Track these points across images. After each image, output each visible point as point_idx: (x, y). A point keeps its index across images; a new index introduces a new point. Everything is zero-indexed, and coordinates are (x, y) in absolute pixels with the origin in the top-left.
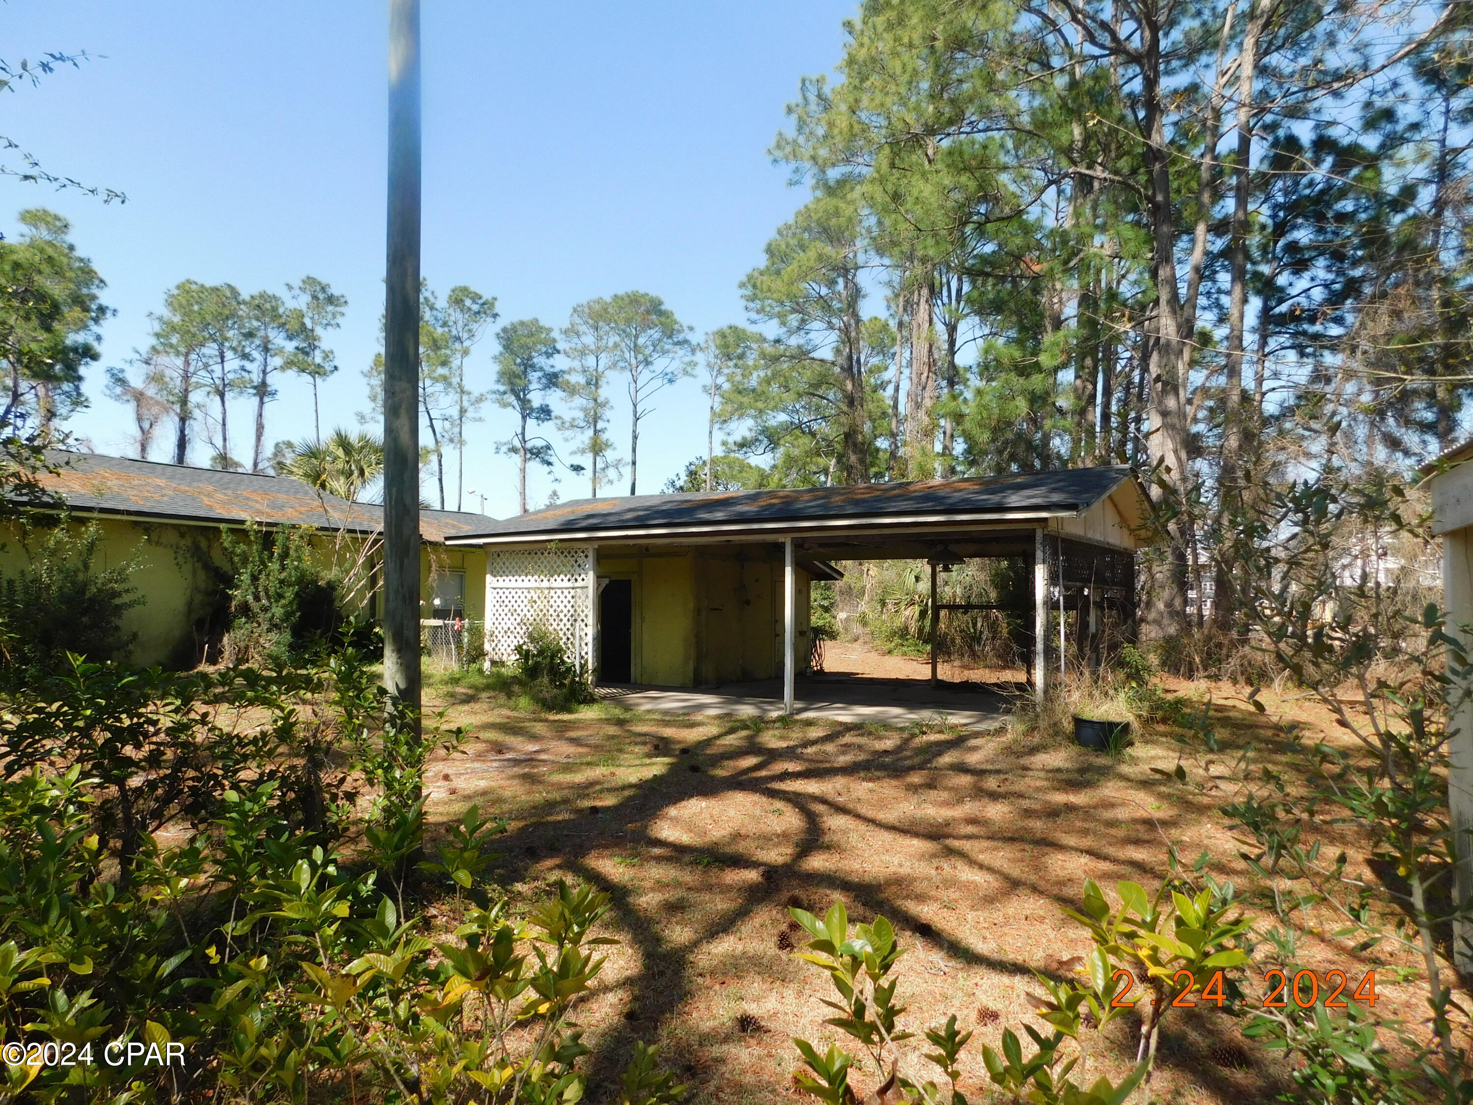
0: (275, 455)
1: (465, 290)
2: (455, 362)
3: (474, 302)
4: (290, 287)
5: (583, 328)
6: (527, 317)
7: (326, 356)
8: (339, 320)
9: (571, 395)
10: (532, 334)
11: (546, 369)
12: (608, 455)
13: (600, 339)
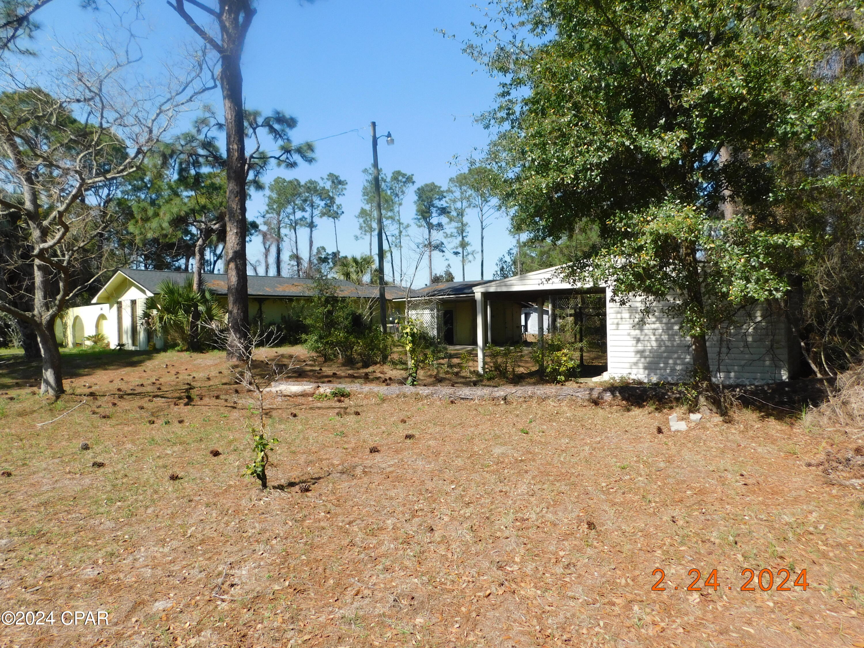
0: (317, 253)
1: (399, 173)
2: (396, 210)
3: (403, 177)
4: (322, 179)
5: (454, 189)
6: (429, 182)
7: (339, 207)
8: (344, 192)
9: (451, 220)
10: (432, 190)
11: (439, 206)
12: (469, 249)
13: (462, 193)
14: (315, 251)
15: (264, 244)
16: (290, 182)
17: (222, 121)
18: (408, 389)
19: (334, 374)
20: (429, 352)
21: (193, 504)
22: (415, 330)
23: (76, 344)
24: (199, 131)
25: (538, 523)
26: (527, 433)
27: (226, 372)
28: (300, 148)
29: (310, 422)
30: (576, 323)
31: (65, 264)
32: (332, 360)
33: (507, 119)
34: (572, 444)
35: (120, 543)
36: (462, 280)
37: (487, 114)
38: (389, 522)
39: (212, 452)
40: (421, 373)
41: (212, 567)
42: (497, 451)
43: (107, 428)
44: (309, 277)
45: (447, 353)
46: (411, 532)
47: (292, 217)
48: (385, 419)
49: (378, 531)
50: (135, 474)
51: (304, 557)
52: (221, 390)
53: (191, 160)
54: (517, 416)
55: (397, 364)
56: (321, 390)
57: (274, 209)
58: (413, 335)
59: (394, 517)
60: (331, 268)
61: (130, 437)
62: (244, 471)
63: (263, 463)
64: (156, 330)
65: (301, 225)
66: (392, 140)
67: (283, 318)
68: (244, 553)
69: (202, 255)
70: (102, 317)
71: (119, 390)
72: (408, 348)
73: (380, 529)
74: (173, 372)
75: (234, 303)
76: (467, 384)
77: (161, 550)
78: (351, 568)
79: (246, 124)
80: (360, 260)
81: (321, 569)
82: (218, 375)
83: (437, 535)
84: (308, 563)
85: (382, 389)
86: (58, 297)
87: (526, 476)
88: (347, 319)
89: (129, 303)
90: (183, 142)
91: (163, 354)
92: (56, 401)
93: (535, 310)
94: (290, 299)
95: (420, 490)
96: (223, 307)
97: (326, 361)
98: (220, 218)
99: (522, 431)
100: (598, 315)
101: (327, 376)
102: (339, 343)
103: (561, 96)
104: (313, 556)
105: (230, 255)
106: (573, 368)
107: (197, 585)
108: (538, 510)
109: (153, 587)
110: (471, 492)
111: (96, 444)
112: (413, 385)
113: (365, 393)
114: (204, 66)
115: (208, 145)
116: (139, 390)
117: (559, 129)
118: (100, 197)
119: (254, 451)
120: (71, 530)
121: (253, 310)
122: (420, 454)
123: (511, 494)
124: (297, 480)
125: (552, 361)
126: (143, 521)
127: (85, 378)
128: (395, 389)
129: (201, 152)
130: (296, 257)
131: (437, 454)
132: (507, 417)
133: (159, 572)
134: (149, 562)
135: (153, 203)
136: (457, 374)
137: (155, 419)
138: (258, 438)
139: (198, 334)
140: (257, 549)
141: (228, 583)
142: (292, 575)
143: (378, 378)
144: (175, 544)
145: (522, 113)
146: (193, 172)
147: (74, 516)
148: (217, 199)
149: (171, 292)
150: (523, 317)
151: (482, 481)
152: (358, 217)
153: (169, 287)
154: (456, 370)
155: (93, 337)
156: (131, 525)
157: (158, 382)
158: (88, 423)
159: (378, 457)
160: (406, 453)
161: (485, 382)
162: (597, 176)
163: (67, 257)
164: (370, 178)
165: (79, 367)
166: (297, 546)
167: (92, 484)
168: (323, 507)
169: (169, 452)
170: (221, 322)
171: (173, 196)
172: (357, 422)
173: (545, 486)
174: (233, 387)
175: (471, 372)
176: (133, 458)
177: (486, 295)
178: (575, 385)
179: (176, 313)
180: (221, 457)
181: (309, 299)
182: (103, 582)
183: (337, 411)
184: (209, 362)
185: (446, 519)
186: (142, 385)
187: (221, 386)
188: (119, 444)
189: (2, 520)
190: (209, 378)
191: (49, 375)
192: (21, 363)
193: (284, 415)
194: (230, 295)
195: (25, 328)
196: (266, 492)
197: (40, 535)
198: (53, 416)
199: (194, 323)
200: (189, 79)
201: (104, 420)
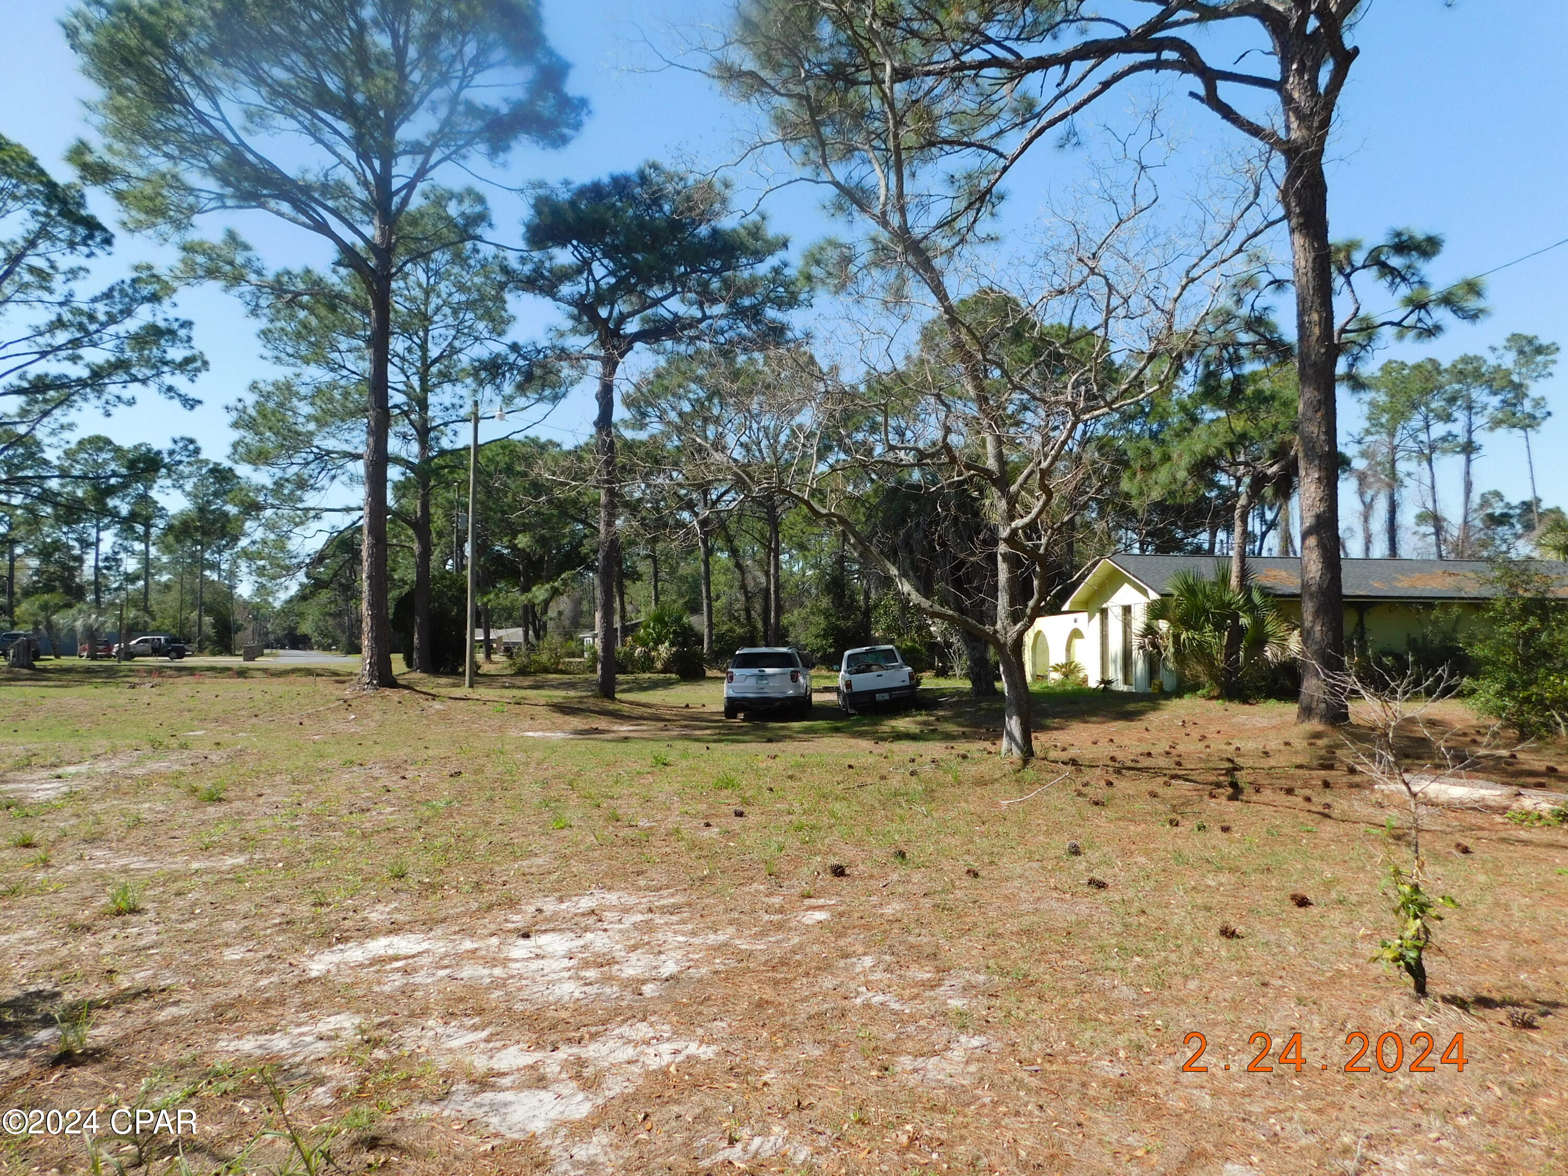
0: (1482, 506)
4: (1496, 348)
7: (1537, 403)
8: (1552, 369)
15: (1362, 494)
16: (1418, 367)
17: (1286, 273)
19: (1551, 769)
21: (1271, 993)
23: (1038, 677)
24: (1239, 301)
27: (1300, 744)
28: (1450, 293)
29: (1507, 871)
31: (1042, 551)
32: (1543, 738)
35: (1150, 1030)
39: (1293, 898)
41: (1329, 1130)
43: (1102, 822)
44: (1463, 555)
47: (1423, 437)
50: (1157, 912)
52: (1292, 778)
53: (1226, 355)
56: (1526, 802)
57: (1382, 425)
60: (1519, 537)
61: (1141, 845)
62: (1376, 950)
63: (1419, 943)
64: (1166, 657)
65: (1444, 451)
67: (1413, 640)
68: (1393, 1122)
69: (1244, 522)
70: (1076, 634)
71: (1113, 759)
74: (1196, 735)
75: (1317, 614)
77: (1225, 1065)
79: (1333, 269)
82: (1282, 747)
86: (1031, 603)
89: (1119, 611)
90: (1212, 327)
91: (1176, 702)
92: (1024, 767)
94: (1428, 603)
96: (1288, 620)
97: (1524, 738)
98: (1280, 453)
101: (1533, 773)
105: (1308, 522)
107: (1304, 1158)
109: (1218, 1130)
111: (1090, 847)
114: (1265, 182)
115: (1256, 323)
116: (1145, 762)
118: (1073, 439)
119: (1395, 913)
120: (1070, 985)
121: (1349, 623)
124: (1497, 996)
126: (1183, 1001)
127: (1056, 734)
129: (1244, 337)
130: (1436, 520)
133: (1227, 1104)
134: (1206, 1080)
135: (1155, 438)
137: (1179, 818)
138: (1407, 889)
139: (1239, 669)
140: (1425, 1124)
146: (1228, 375)
147: (1070, 963)
148: (1267, 419)
149: (1190, 590)
153: (1186, 582)
155: (1062, 667)
156: (1164, 1003)
157: (1174, 752)
158: (1073, 810)
163: (1044, 541)
165: (1046, 715)
167: (1091, 916)
169: (1212, 883)
170: (1284, 648)
171: (1189, 424)
174: (1315, 773)
176: (1152, 883)
179: (1199, 628)
180: (1313, 911)
182: (1132, 1093)
184: (1262, 722)
186: (1149, 754)
187: (1292, 771)
188: (1125, 853)
189: (972, 944)
190: (1266, 753)
191: (1014, 724)
192: (967, 703)
193: (1439, 846)
194: (1306, 598)
195: (974, 648)
196: (1425, 1005)
197: (1027, 983)
198: (1022, 791)
199: (1232, 648)
200: (1238, 212)
201: (1096, 808)
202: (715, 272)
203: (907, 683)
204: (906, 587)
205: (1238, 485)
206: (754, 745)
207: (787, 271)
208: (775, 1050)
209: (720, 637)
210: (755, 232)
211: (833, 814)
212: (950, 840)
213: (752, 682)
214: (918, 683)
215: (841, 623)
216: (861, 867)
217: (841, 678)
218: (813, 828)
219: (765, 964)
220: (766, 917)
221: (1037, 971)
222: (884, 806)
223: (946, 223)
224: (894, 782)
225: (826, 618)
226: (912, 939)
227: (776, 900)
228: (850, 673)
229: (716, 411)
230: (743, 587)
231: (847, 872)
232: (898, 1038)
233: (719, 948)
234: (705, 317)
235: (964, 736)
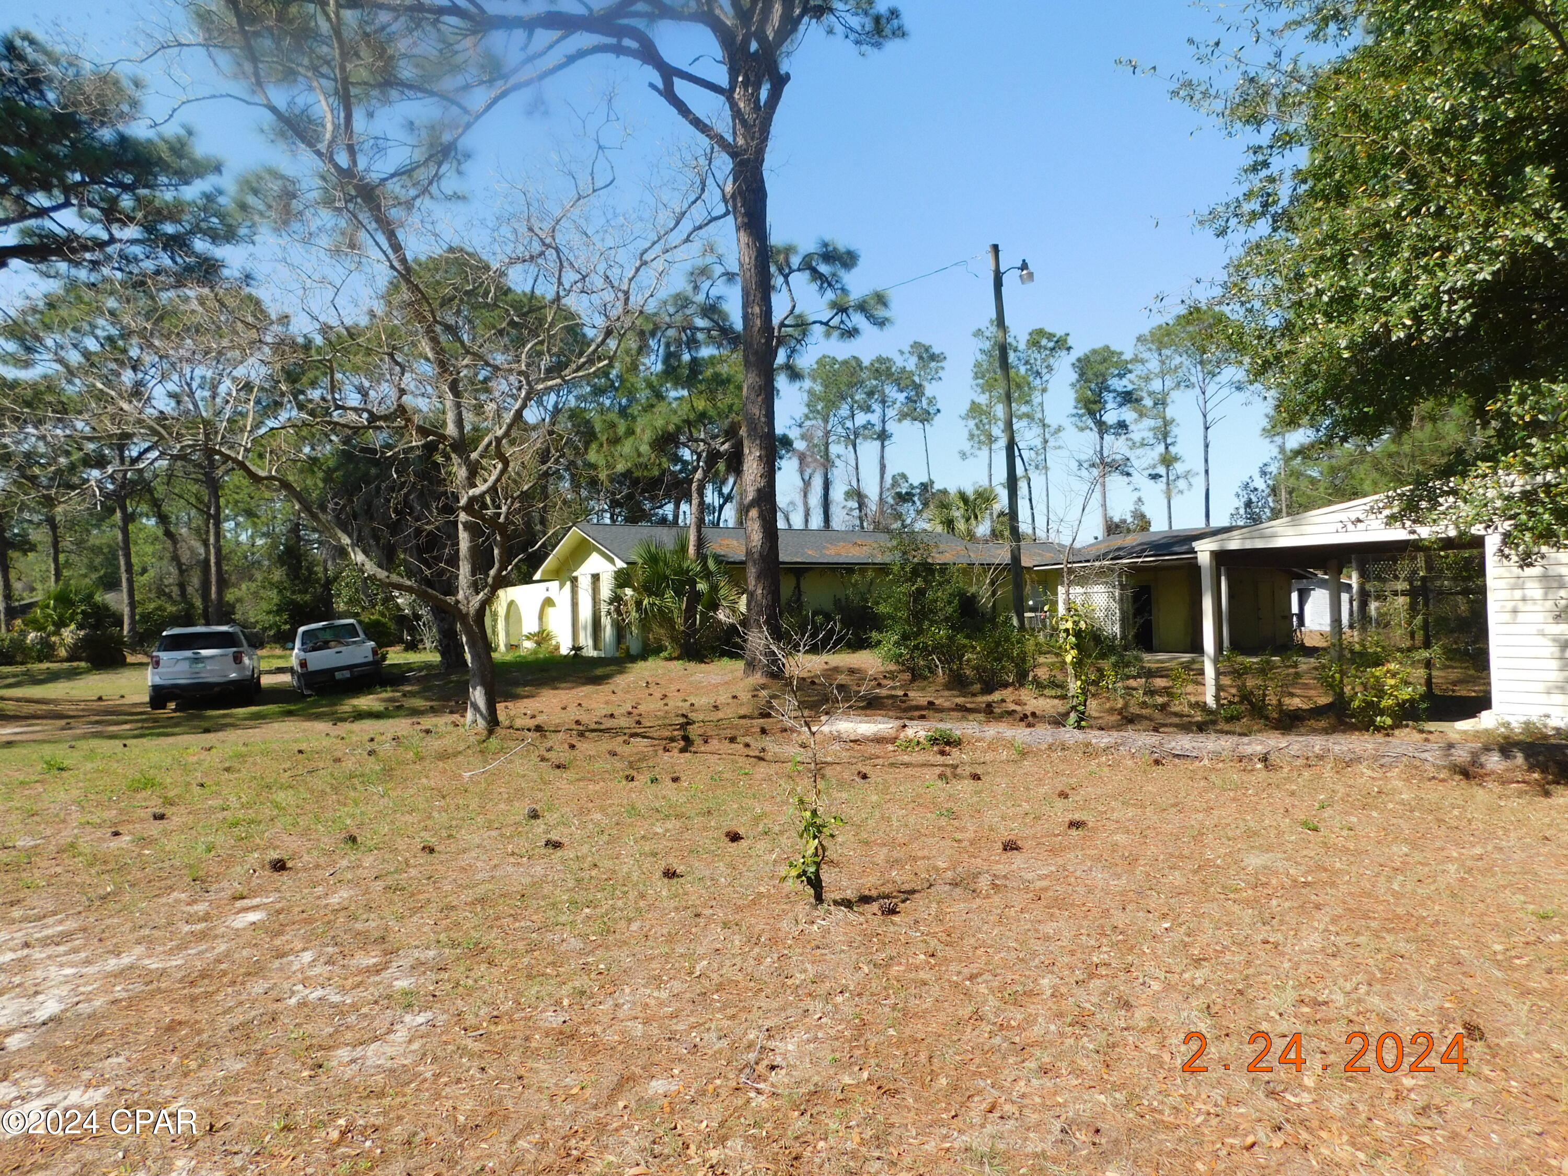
0: (893, 486)
1: (1041, 332)
2: (1037, 401)
3: (1050, 340)
4: (902, 353)
5: (1146, 355)
6: (1098, 345)
7: (931, 401)
8: (941, 374)
9: (1141, 415)
10: (1105, 360)
11: (1120, 389)
12: (1179, 467)
13: (1163, 363)
14: (888, 481)
15: (802, 473)
16: (845, 363)
17: (734, 268)
18: (1070, 734)
19: (931, 703)
20: (1106, 664)
21: (702, 921)
22: (1083, 625)
23: (511, 647)
24: (696, 288)
25: (1350, 1013)
26: (1316, 830)
27: (745, 696)
28: (865, 301)
29: (893, 789)
30: (1413, 609)
31: (502, 520)
32: (926, 678)
33: (1263, 214)
34: (1417, 856)
35: (593, 976)
36: (1166, 528)
37: (1220, 209)
38: (1045, 982)
39: (728, 834)
40: (1093, 706)
41: (739, 1031)
42: (1254, 861)
43: (563, 784)
44: (879, 527)
45: (1143, 668)
46: (1088, 1005)
47: (849, 424)
48: (1028, 789)
49: (1025, 998)
50: (608, 864)
51: (891, 1032)
52: (736, 727)
53: (685, 338)
54: (1293, 794)
55: (1044, 687)
56: (910, 732)
57: (818, 412)
58: (1078, 634)
59: (1053, 973)
60: (919, 512)
61: (598, 802)
62: (783, 870)
63: (818, 859)
64: (630, 623)
65: (865, 438)
66: (1031, 275)
67: (837, 602)
68: (789, 1013)
69: (701, 495)
70: (548, 602)
71: (578, 722)
72: (1069, 659)
73: (1029, 994)
74: (658, 695)
75: (758, 578)
76: (1186, 727)
77: (656, 994)
78: (977, 1061)
79: (773, 269)
80: (972, 497)
81: (923, 1057)
82: (730, 701)
83: (1140, 1016)
84: (899, 1044)
85: (1020, 734)
86: (492, 572)
87: (1318, 915)
88: (950, 603)
89: (589, 579)
90: (672, 310)
91: (641, 664)
92: (488, 737)
93: (1323, 584)
94: (849, 568)
95: (1102, 927)
96: (737, 585)
97: (914, 679)
98: (731, 433)
99: (1305, 824)
100: (1465, 592)
101: (918, 708)
102: (937, 648)
103: (1379, 158)
104: (908, 1032)
105: (751, 496)
106: (1412, 701)
107: (716, 1060)
108: (1348, 986)
109: (647, 1053)
110: (1203, 939)
111: (549, 810)
112: (1079, 727)
113: (988, 739)
114: (710, 181)
115: (711, 310)
116: (608, 723)
117: (1376, 224)
118: (546, 409)
119: (801, 836)
120: (521, 946)
121: (787, 588)
122: (1099, 859)
123: (1288, 949)
124: (874, 893)
125: (1365, 686)
126: (625, 943)
127: (526, 702)
128: (1043, 734)
129: (700, 322)
130: (857, 495)
131: (1133, 861)
132: (1270, 796)
133: (654, 1030)
134: (638, 1011)
135: (623, 412)
136: (1163, 707)
137: (634, 773)
138: (808, 814)
139: (696, 632)
140: (811, 1009)
141: (765, 1062)
142: (873, 1062)
143: (1011, 713)
144: (677, 986)
145: (1294, 199)
146: (686, 357)
147: (523, 924)
148: (724, 400)
149: (653, 559)
150: (1295, 596)
151: (1225, 919)
152: (966, 417)
153: (649, 551)
154: (1160, 700)
155: (535, 635)
156: (608, 948)
157: (635, 711)
158: (535, 776)
159: (1018, 859)
160: (1071, 856)
161: (1222, 725)
162: (1464, 311)
163: (504, 509)
164: (987, 345)
165: (517, 684)
166: (880, 1010)
167: (546, 876)
168: (922, 945)
169: (660, 830)
170: (734, 611)
171: (654, 401)
172: (976, 792)
173: (1361, 939)
174: (756, 722)
175: (1191, 705)
176: (605, 837)
177: (1220, 557)
178: (1417, 736)
179: (660, 594)
180: (743, 844)
181: (883, 569)
182: (572, 1037)
183: (938, 770)
184: (715, 679)
185: (1156, 986)
186: (612, 716)
187: (737, 721)
188: (583, 812)
189: (426, 920)
190: (716, 707)
191: (478, 695)
192: (436, 676)
193: (846, 775)
194: (750, 564)
195: (442, 620)
196: (821, 910)
197: (478, 950)
198: (486, 761)
199: (690, 612)
200: (685, 206)
201: (558, 771)
202: (126, 188)
203: (371, 659)
204: (359, 557)
205: (698, 460)
206: (186, 737)
207: (222, 200)
208: (186, 1075)
209: (146, 617)
210: (179, 148)
211: (277, 806)
212: (408, 818)
213: (184, 666)
214: (384, 658)
215: (298, 598)
216: (306, 858)
217: (295, 656)
218: (252, 822)
219: (181, 981)
220: (187, 928)
221: (491, 937)
222: (335, 789)
223: (405, 172)
224: (349, 765)
225: (280, 592)
226: (359, 926)
227: (201, 908)
228: (305, 651)
229: (134, 353)
230: (176, 558)
231: (289, 864)
232: (337, 1031)
233: (119, 974)
234: (112, 240)
235: (433, 711)
